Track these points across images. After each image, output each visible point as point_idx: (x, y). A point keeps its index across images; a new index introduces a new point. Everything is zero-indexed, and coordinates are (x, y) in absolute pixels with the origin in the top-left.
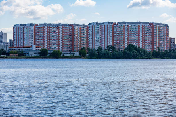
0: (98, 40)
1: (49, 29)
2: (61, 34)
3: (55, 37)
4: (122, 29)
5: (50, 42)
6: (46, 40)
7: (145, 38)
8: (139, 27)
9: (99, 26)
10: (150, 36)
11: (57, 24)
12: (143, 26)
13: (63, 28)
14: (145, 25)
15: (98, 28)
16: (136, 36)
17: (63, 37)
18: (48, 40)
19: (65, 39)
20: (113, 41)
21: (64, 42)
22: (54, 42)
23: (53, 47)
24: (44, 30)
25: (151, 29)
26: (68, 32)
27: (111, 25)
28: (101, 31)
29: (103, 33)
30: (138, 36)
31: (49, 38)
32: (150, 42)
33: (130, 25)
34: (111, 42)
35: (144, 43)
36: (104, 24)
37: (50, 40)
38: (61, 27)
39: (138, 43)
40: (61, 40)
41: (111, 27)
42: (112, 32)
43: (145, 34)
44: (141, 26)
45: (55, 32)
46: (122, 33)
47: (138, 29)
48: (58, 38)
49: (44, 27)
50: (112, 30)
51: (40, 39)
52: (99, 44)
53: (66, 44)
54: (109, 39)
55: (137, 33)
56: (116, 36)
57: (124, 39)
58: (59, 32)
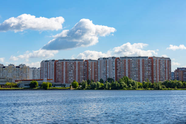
0: (105, 73)
1: (67, 64)
2: (77, 69)
3: (72, 71)
4: (123, 63)
5: (68, 75)
6: (64, 73)
7: (145, 71)
8: (139, 61)
9: (105, 61)
10: (150, 69)
11: (73, 60)
12: (142, 60)
13: (79, 63)
14: (145, 59)
15: (105, 62)
16: (136, 69)
17: (79, 71)
18: (66, 73)
19: (80, 72)
20: (116, 73)
21: (79, 75)
22: (70, 75)
23: (70, 80)
24: (63, 65)
25: (151, 62)
26: (83, 66)
27: (114, 60)
28: (106, 65)
29: (108, 66)
30: (138, 69)
31: (67, 72)
32: (149, 74)
33: (131, 60)
34: (114, 74)
35: (144, 75)
36: (109, 58)
37: (68, 74)
38: (77, 62)
39: (138, 76)
40: (77, 73)
41: (114, 62)
42: (115, 65)
43: (145, 68)
44: (141, 59)
45: (71, 66)
46: (124, 66)
47: (138, 63)
48: (75, 72)
49: (63, 63)
50: (115, 64)
51: (59, 72)
52: (105, 76)
53: (81, 77)
54: (113, 72)
55: (138, 66)
56: (119, 70)
57: (125, 72)
58: (75, 67)
